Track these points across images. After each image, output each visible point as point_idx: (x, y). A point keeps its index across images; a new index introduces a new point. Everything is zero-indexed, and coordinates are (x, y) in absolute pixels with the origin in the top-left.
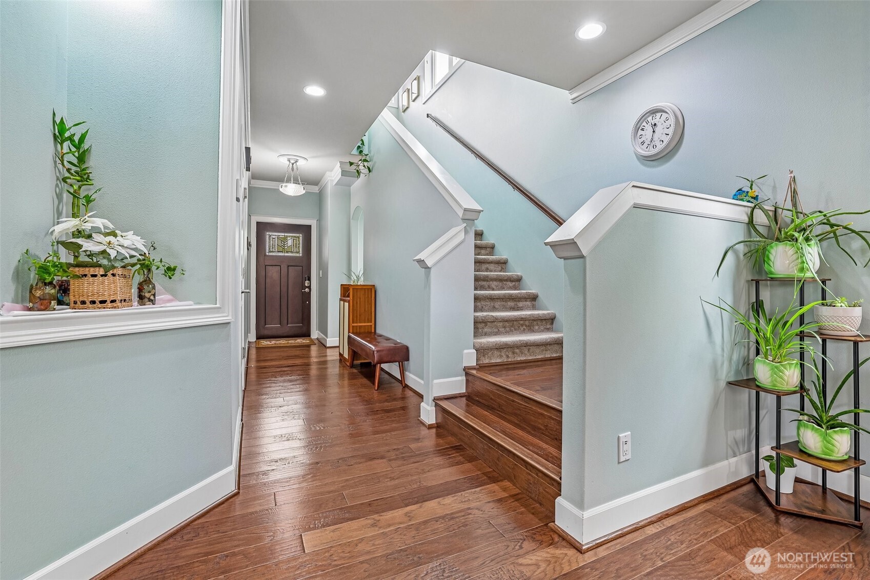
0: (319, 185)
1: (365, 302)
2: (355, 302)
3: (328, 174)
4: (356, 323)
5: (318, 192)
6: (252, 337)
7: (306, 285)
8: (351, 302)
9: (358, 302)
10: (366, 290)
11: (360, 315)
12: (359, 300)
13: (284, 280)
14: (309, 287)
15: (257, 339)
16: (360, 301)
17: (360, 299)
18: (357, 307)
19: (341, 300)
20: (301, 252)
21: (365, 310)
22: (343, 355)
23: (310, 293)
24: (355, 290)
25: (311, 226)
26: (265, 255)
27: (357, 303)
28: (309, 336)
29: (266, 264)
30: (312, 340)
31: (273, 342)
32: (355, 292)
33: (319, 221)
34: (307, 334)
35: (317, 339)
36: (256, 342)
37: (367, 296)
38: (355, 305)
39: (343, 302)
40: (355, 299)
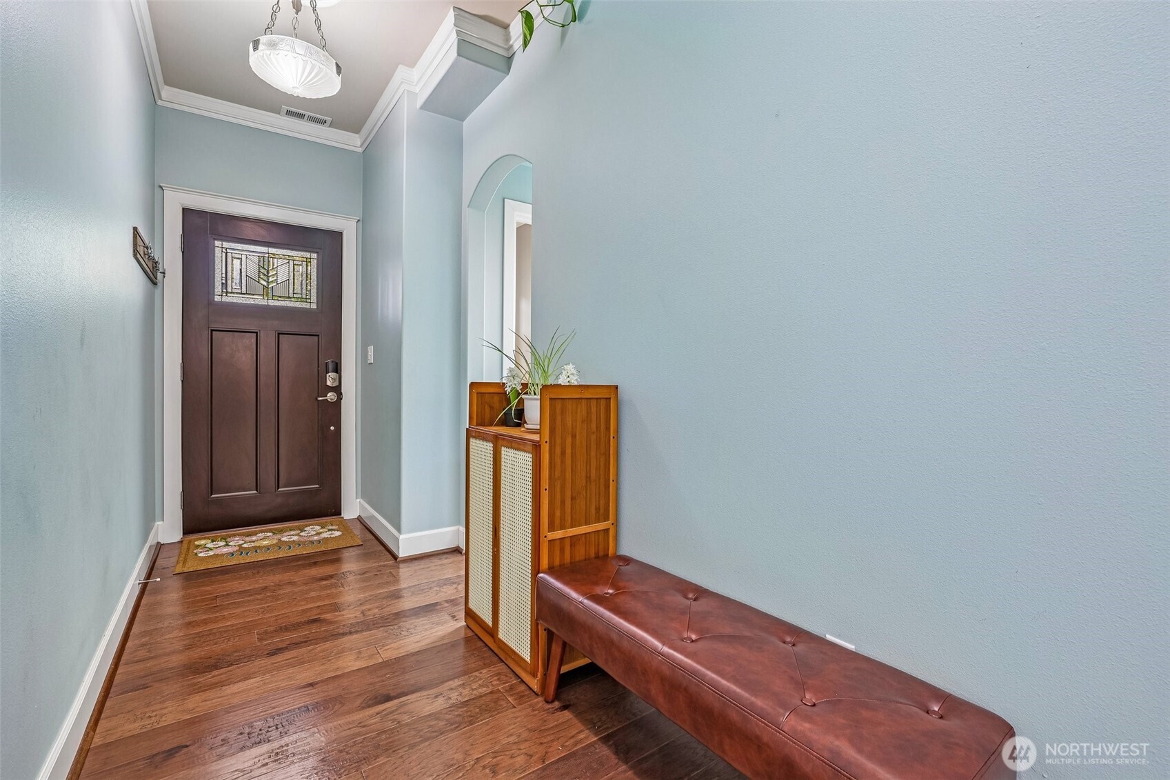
0: (365, 131)
1: (588, 448)
2: (558, 450)
3: (401, 72)
4: (562, 528)
5: (360, 150)
6: (169, 529)
7: (329, 383)
8: (545, 449)
9: (568, 451)
10: (593, 403)
11: (573, 498)
12: (569, 440)
13: (267, 368)
14: (338, 390)
15: (187, 531)
16: (573, 446)
17: (574, 436)
18: (563, 471)
19: (469, 434)
20: (314, 299)
21: (588, 478)
22: (492, 632)
23: (338, 404)
24: (559, 405)
25: (341, 234)
26: (211, 302)
27: (563, 453)
28: (338, 512)
29: (214, 326)
30: (345, 526)
31: (236, 542)
32: (558, 410)
33: (364, 223)
34: (330, 508)
35: (359, 519)
36: (181, 542)
37: (594, 426)
38: (558, 460)
39: (488, 447)
40: (558, 441)
